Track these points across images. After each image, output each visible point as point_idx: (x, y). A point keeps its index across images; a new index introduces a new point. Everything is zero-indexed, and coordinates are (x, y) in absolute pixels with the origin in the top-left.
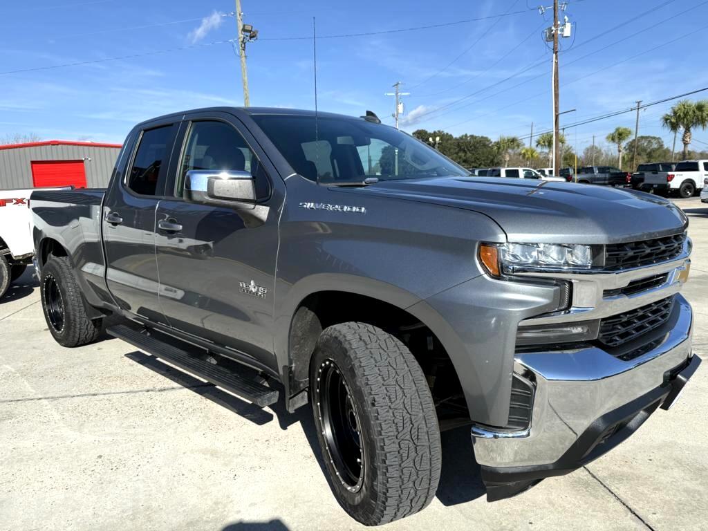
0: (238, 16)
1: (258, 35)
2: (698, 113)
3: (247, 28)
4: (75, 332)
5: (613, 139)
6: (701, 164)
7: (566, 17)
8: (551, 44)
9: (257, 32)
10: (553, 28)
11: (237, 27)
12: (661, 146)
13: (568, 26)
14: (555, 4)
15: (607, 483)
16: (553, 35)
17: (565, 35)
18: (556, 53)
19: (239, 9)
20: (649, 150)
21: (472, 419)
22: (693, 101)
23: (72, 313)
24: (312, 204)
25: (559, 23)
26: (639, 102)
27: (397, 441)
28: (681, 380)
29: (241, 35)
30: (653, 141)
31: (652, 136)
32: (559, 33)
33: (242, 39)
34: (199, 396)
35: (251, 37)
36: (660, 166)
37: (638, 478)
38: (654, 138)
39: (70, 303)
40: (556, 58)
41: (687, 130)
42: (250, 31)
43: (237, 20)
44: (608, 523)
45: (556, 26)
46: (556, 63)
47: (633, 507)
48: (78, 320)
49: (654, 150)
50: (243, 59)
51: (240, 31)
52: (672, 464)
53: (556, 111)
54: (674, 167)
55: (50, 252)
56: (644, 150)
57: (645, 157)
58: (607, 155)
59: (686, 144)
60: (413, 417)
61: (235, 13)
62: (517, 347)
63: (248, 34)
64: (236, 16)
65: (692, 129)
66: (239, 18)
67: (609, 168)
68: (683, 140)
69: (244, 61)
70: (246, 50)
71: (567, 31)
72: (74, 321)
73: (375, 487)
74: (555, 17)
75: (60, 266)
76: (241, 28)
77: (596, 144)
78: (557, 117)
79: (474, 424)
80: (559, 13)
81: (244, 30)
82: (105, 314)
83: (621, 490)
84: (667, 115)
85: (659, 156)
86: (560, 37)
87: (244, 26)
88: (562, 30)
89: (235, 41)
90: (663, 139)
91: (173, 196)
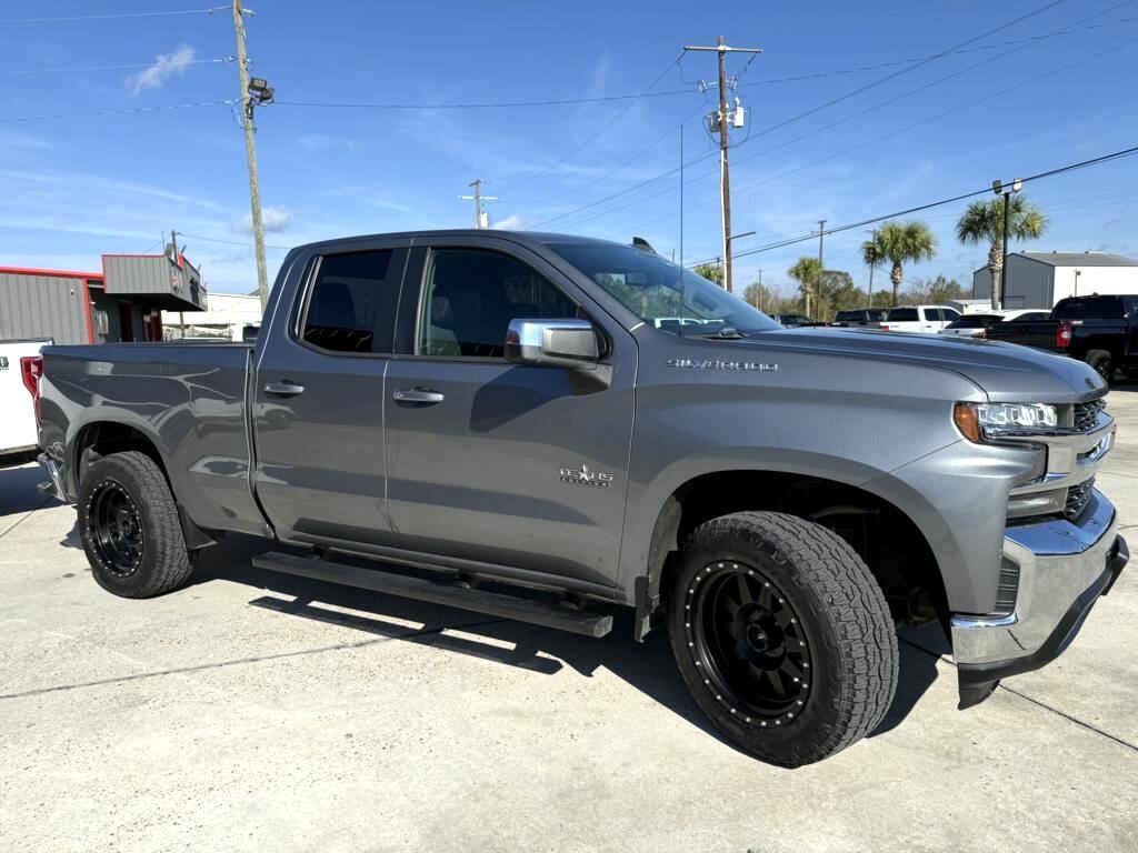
0: (241, 63)
1: (274, 96)
2: (910, 241)
3: (256, 83)
4: (160, 572)
5: (797, 275)
6: (921, 310)
7: (737, 99)
8: (717, 136)
9: (273, 90)
10: (720, 113)
11: (239, 81)
12: (850, 285)
13: (740, 111)
14: (721, 79)
15: (1028, 694)
16: (720, 123)
17: (736, 124)
18: (725, 149)
19: (242, 53)
20: (833, 291)
21: (951, 609)
22: (903, 223)
23: (160, 541)
24: (689, 362)
25: (727, 106)
26: (822, 223)
27: (863, 645)
28: (1122, 559)
29: (247, 95)
30: (839, 278)
31: (837, 270)
32: (728, 120)
33: (247, 101)
34: (428, 648)
35: (262, 99)
36: (867, 314)
37: (1059, 686)
38: (840, 273)
39: (156, 525)
40: (726, 157)
41: (897, 265)
42: (262, 89)
43: (239, 69)
44: (1056, 734)
45: (723, 109)
46: (726, 164)
47: (1072, 716)
48: (168, 552)
49: (839, 291)
50: (250, 133)
51: (246, 89)
52: (1084, 668)
53: (728, 233)
54: (885, 316)
55: (88, 446)
56: (827, 290)
57: (829, 300)
58: (776, 297)
59: (896, 283)
60: (874, 617)
61: (236, 58)
62: (1008, 520)
63: (259, 93)
64: (238, 64)
65: (902, 263)
66: (243, 66)
67: (794, 317)
68: (893, 277)
69: (251, 137)
70: (255, 117)
71: (739, 120)
72: (163, 553)
73: (836, 706)
74: (721, 97)
75: (133, 466)
76: (247, 83)
77: (763, 283)
78: (728, 242)
79: (953, 614)
80: (727, 93)
81: (252, 87)
82: (214, 539)
83: (1049, 701)
84: (868, 243)
85: (847, 299)
86: (730, 126)
87: (253, 80)
88: (732, 117)
89: (236, 104)
90: (851, 275)
91: (413, 353)
